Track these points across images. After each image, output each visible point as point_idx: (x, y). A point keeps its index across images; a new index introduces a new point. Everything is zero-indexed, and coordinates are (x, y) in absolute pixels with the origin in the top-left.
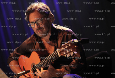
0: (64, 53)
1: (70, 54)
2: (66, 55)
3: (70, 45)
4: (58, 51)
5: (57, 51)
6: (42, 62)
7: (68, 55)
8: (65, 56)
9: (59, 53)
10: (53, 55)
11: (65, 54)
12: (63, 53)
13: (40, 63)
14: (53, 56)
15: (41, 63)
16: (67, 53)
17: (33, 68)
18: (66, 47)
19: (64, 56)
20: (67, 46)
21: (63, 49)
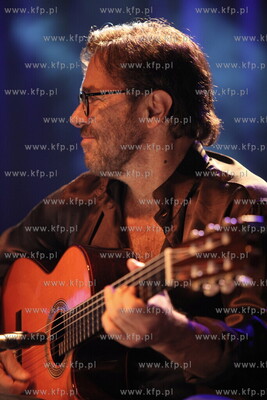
0: (195, 273)
1: (217, 282)
2: (201, 286)
3: (226, 240)
4: (168, 259)
5: (163, 257)
6: (95, 299)
11: (198, 278)
12: (189, 272)
15: (90, 302)
17: (54, 324)
18: (209, 245)
20: (215, 240)
21: (193, 251)
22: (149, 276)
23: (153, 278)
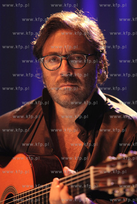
0: (109, 183)
1: (124, 190)
3: (130, 164)
4: (92, 173)
5: (89, 171)
6: (37, 190)
7: (118, 192)
8: (110, 192)
9: (95, 177)
10: (76, 180)
11: (111, 187)
12: (106, 182)
13: (31, 193)
14: (73, 181)
15: (34, 191)
16: (116, 186)
18: (119, 167)
19: (106, 190)
20: (123, 164)
21: (108, 169)
22: (78, 181)
23: (81, 183)
